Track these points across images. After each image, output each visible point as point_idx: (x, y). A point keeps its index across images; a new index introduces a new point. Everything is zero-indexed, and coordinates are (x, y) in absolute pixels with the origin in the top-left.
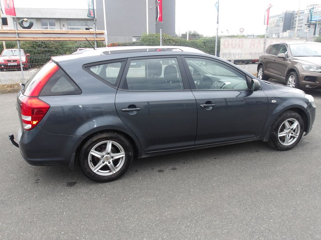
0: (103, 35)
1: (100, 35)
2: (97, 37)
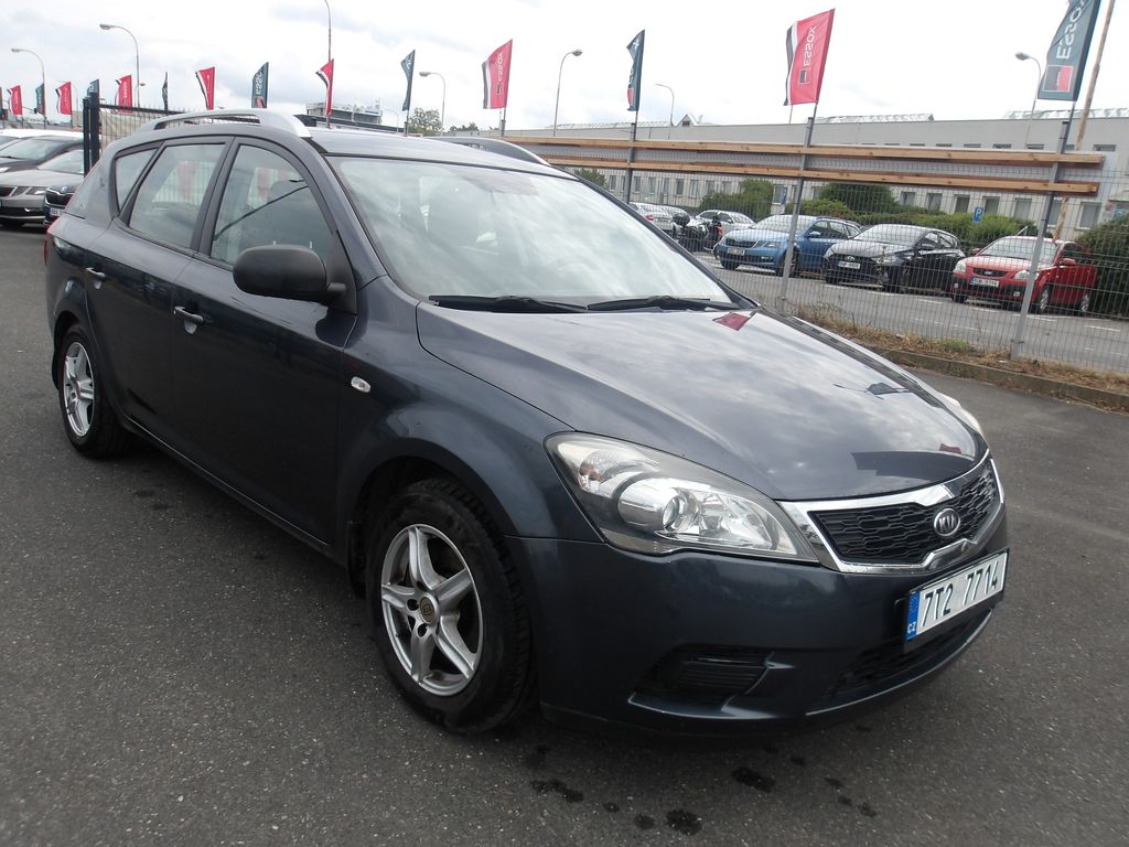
0: (1092, 173)
1: (1080, 172)
2: (1066, 179)
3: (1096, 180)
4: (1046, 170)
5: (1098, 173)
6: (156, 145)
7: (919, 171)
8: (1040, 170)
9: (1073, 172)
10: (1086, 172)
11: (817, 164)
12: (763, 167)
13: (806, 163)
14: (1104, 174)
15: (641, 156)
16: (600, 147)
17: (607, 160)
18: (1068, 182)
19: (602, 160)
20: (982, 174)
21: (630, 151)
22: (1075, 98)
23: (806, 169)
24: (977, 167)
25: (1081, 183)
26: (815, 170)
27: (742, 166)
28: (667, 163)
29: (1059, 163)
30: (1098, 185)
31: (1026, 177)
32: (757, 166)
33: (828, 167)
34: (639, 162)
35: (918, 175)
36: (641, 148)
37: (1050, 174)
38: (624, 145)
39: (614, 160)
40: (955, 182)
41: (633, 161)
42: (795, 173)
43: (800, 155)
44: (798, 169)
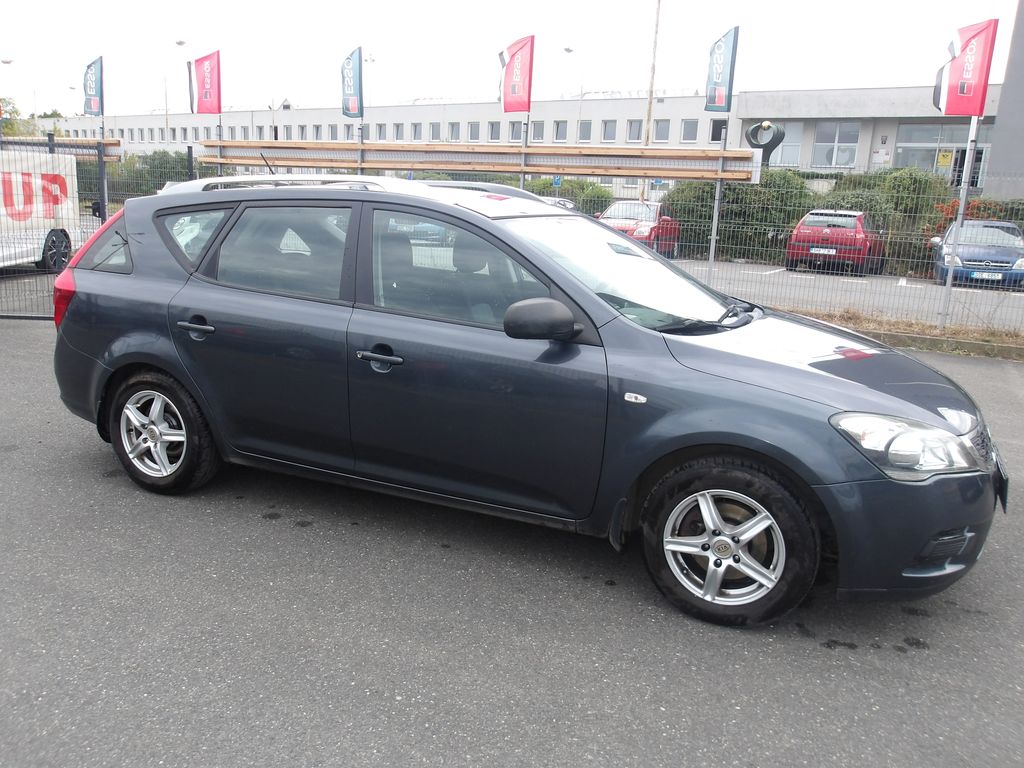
0: (746, 164)
1: (737, 163)
2: (728, 169)
3: (750, 169)
4: (714, 163)
5: (751, 164)
6: (231, 205)
7: (620, 165)
8: (710, 163)
9: (733, 163)
10: (742, 163)
11: (534, 161)
12: (488, 164)
13: (525, 161)
14: (755, 165)
15: (369, 157)
16: (328, 149)
17: (336, 161)
18: (731, 171)
19: (332, 161)
20: (668, 167)
21: (359, 154)
22: (729, 110)
23: (527, 165)
24: (664, 162)
25: (740, 172)
26: (534, 166)
27: (469, 163)
28: (397, 162)
29: (724, 157)
30: (750, 172)
31: (701, 168)
32: (482, 163)
33: (545, 163)
34: (368, 162)
35: (619, 168)
36: (369, 150)
37: (718, 166)
38: (353, 147)
39: (343, 161)
40: (650, 173)
41: (363, 161)
42: (518, 169)
43: (520, 154)
44: (520, 165)
